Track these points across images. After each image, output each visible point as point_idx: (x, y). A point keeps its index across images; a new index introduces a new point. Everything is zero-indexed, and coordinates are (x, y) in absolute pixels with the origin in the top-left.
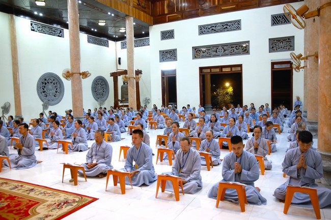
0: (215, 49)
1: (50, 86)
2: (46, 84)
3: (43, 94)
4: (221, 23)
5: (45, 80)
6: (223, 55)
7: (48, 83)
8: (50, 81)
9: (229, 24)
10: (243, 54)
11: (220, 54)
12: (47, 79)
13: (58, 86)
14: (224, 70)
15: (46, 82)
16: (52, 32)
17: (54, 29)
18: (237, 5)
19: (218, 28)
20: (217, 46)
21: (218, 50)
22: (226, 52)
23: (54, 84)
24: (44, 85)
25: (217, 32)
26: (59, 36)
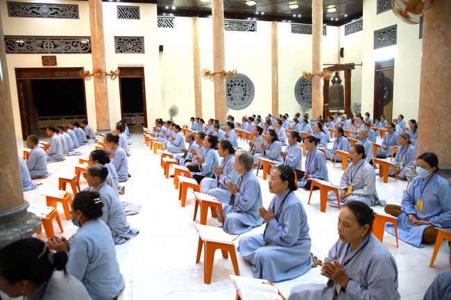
1: (237, 88)
2: (232, 86)
3: (229, 97)
5: (232, 81)
7: (235, 85)
8: (237, 83)
12: (234, 81)
13: (248, 88)
15: (232, 84)
16: (242, 28)
17: (244, 24)
23: (242, 86)
24: (230, 87)
26: (251, 30)
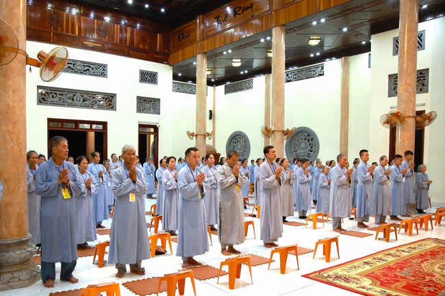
0: (71, 95)
4: (82, 62)
6: (81, 106)
9: (92, 66)
10: (107, 109)
11: (79, 104)
14: (81, 126)
18: (103, 45)
19: (78, 67)
20: (74, 92)
21: (75, 98)
22: (86, 102)
25: (76, 72)
